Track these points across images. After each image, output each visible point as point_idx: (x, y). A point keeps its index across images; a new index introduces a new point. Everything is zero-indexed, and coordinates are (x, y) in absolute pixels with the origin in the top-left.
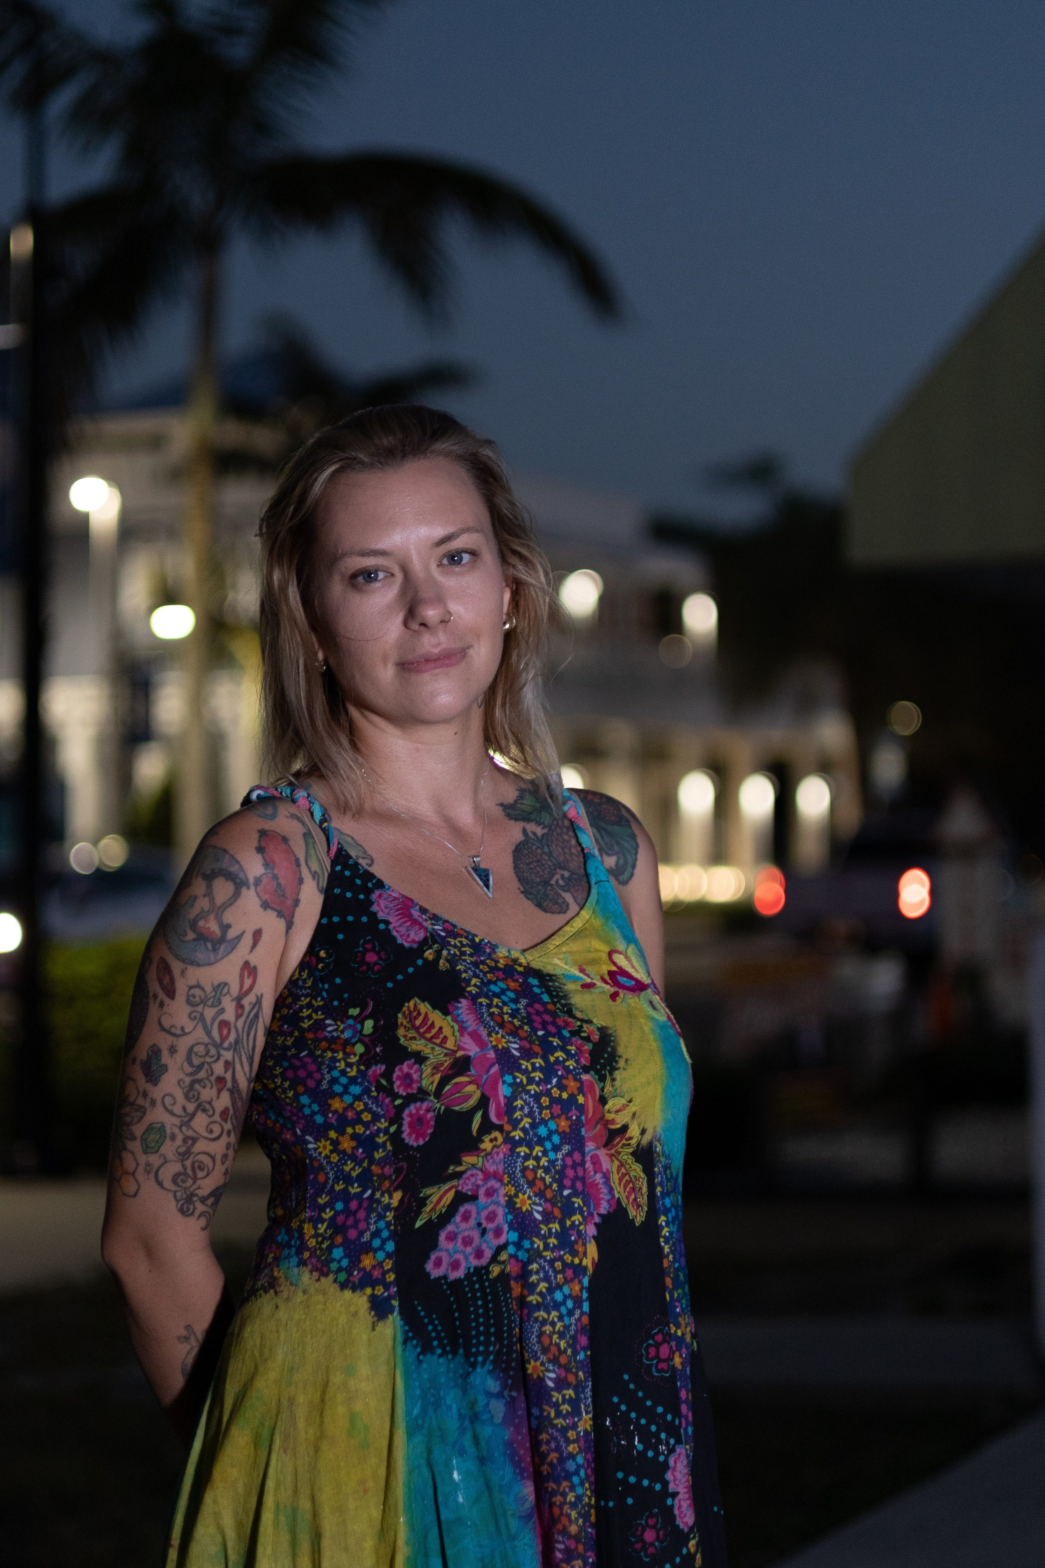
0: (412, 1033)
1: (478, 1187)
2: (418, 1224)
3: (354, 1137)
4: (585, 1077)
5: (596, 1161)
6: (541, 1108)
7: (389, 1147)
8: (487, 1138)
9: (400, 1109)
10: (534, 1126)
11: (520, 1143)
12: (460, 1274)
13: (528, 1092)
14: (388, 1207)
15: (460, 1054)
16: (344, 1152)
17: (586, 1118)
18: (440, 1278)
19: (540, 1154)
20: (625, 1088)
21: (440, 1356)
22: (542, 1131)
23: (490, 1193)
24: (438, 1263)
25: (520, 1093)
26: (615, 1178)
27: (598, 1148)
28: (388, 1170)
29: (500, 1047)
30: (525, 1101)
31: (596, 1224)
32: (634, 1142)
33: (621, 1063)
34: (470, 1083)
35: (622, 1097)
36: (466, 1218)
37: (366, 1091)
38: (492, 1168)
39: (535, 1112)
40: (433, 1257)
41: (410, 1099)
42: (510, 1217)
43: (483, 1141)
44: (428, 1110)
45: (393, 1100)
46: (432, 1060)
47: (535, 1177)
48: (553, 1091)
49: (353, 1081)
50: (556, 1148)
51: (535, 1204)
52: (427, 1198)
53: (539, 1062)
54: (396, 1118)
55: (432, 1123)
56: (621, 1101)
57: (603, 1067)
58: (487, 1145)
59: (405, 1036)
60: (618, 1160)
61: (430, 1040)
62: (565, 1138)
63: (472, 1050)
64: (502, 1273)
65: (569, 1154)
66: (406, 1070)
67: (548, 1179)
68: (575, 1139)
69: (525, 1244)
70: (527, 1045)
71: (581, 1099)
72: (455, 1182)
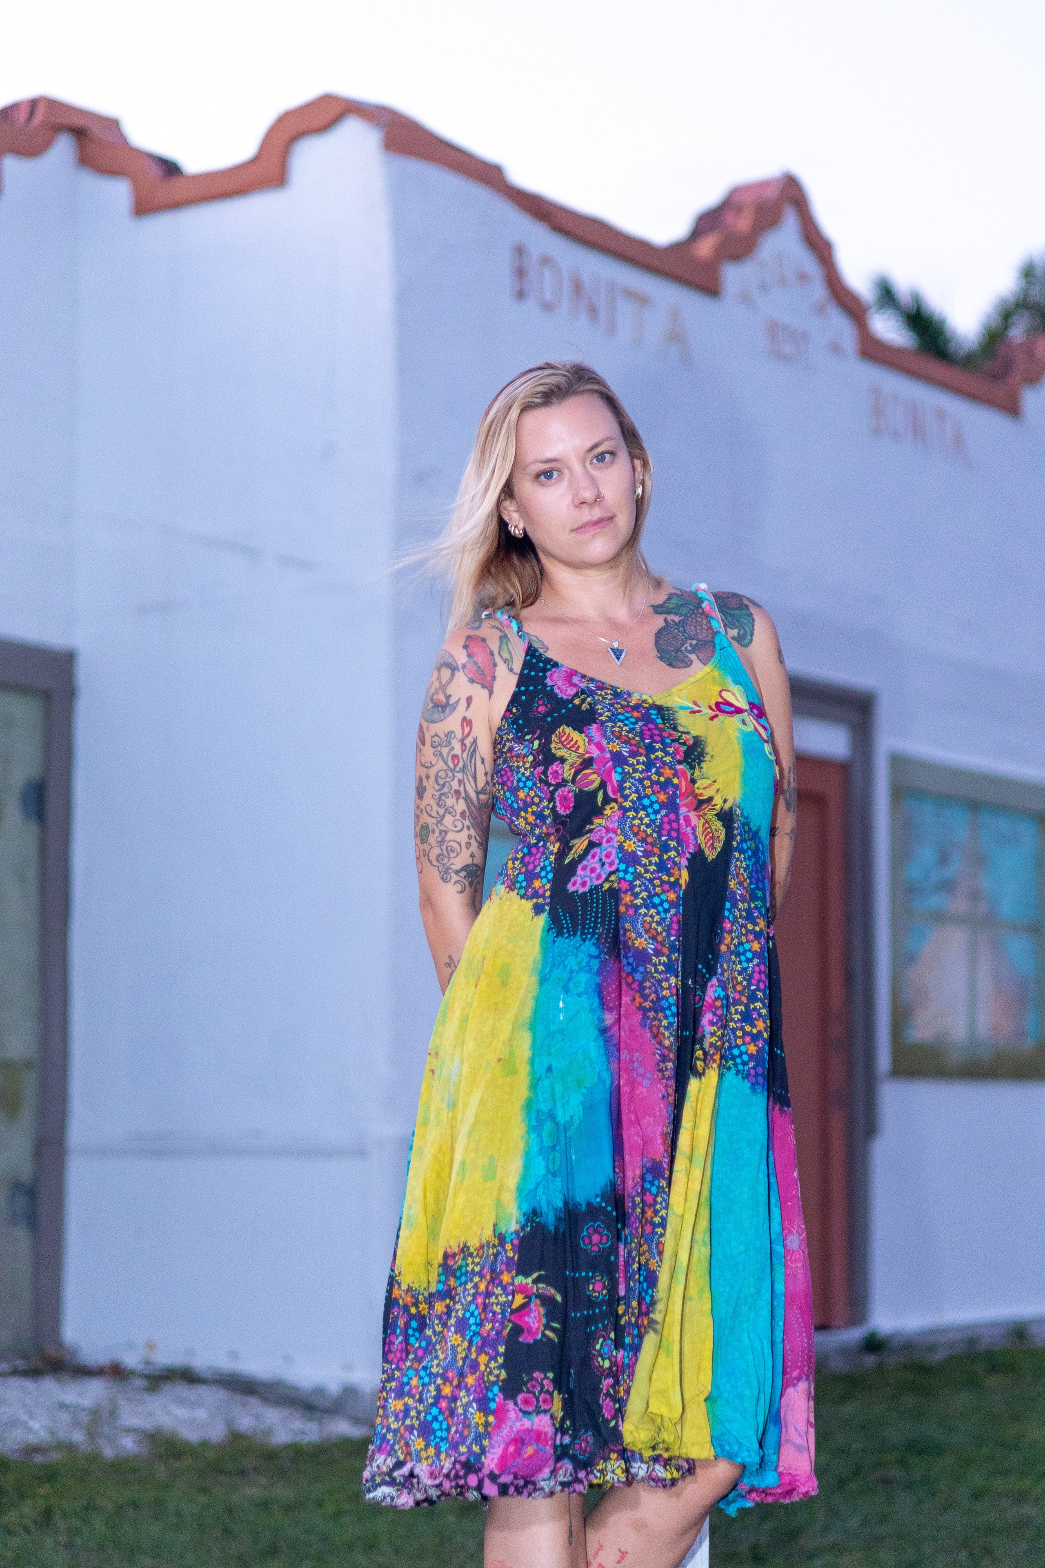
0: (560, 745)
1: (602, 837)
2: (567, 861)
3: (531, 812)
4: (678, 767)
5: (687, 820)
6: (644, 787)
7: (551, 816)
8: (608, 807)
9: (554, 792)
10: (640, 798)
11: (630, 809)
12: (586, 889)
13: (634, 778)
14: (551, 853)
15: (587, 756)
16: (531, 823)
17: (680, 792)
18: (574, 892)
19: (643, 816)
20: (710, 773)
21: (566, 938)
22: (646, 802)
23: (608, 841)
24: (574, 884)
25: (629, 778)
26: (700, 830)
27: (689, 811)
28: (552, 830)
29: (615, 750)
30: (632, 783)
31: (687, 858)
32: (718, 807)
33: (708, 758)
34: (593, 773)
35: (709, 779)
36: (593, 857)
37: (535, 784)
38: (611, 826)
39: (640, 790)
40: (572, 880)
41: (558, 786)
42: (620, 855)
43: (606, 809)
44: (569, 792)
45: (549, 788)
46: (570, 761)
47: (639, 830)
49: (528, 778)
50: (656, 812)
52: (574, 846)
53: (642, 759)
54: (551, 799)
55: (573, 799)
56: (706, 782)
57: (694, 760)
58: (608, 812)
59: (555, 748)
60: (704, 819)
61: (569, 749)
62: (663, 805)
63: (596, 753)
64: (610, 888)
65: (666, 815)
66: (555, 768)
67: (649, 831)
68: (671, 806)
69: (631, 870)
70: (635, 749)
71: (676, 781)
72: (588, 835)
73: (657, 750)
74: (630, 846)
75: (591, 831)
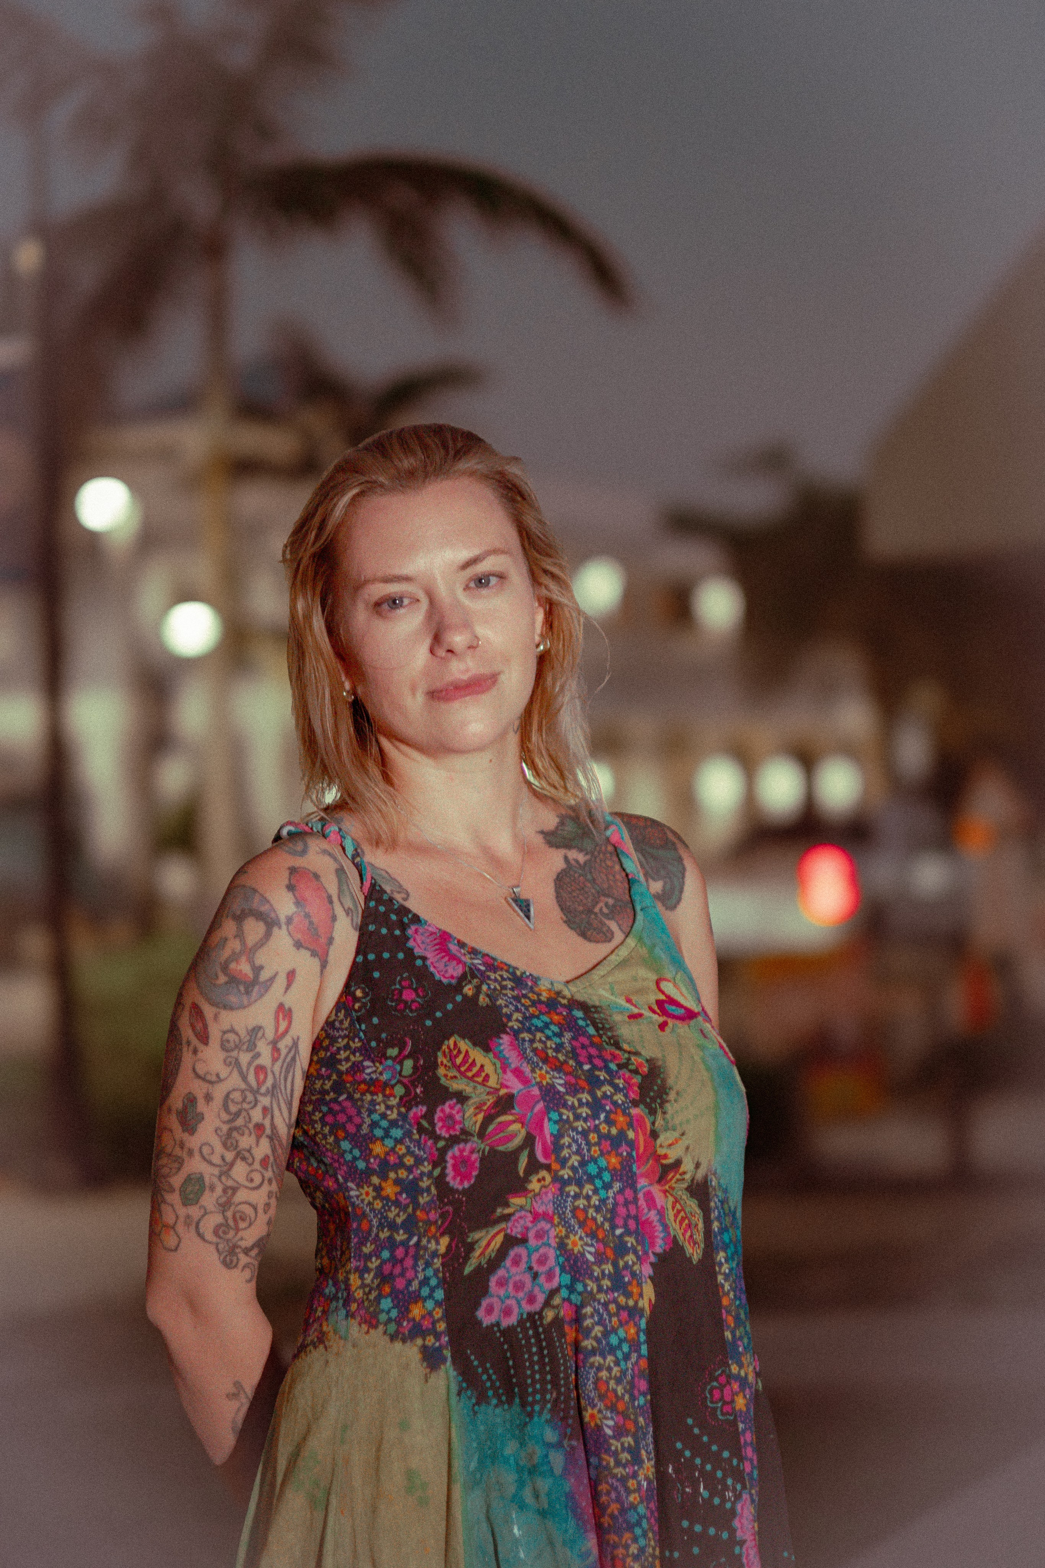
0: (453, 1072)
1: (527, 1228)
2: (468, 1270)
3: (397, 1182)
4: (634, 1111)
5: (649, 1197)
6: (590, 1145)
7: (433, 1190)
8: (534, 1178)
9: (443, 1151)
10: (583, 1163)
12: (513, 1320)
13: (575, 1129)
14: (435, 1254)
15: (503, 1092)
16: (387, 1198)
17: (637, 1153)
18: (493, 1325)
19: (590, 1193)
20: (677, 1121)
21: (496, 1406)
22: (592, 1169)
23: (539, 1235)
24: (490, 1310)
25: (567, 1130)
26: (670, 1214)
27: (651, 1184)
28: (433, 1215)
29: (544, 1083)
30: (573, 1138)
31: (652, 1264)
32: (688, 1177)
33: (672, 1096)
34: (514, 1122)
35: (674, 1130)
36: (516, 1262)
37: (408, 1134)
38: (540, 1209)
39: (583, 1149)
40: (485, 1303)
41: (454, 1140)
42: (561, 1260)
43: (530, 1182)
44: (472, 1151)
45: (436, 1143)
47: (587, 1217)
48: (601, 1127)
49: (393, 1124)
50: (607, 1186)
51: (587, 1244)
52: (475, 1242)
53: (585, 1097)
54: (438, 1161)
55: (477, 1164)
56: (672, 1135)
57: (653, 1099)
58: (535, 1185)
59: (446, 1076)
60: (672, 1195)
61: (471, 1079)
62: (616, 1175)
63: (515, 1087)
64: (555, 1318)
65: (621, 1192)
66: (448, 1110)
67: (599, 1218)
68: (626, 1175)
69: (579, 1286)
70: (571, 1079)
71: (631, 1134)
72: (503, 1225)
73: (605, 1084)
75: (506, 1218)
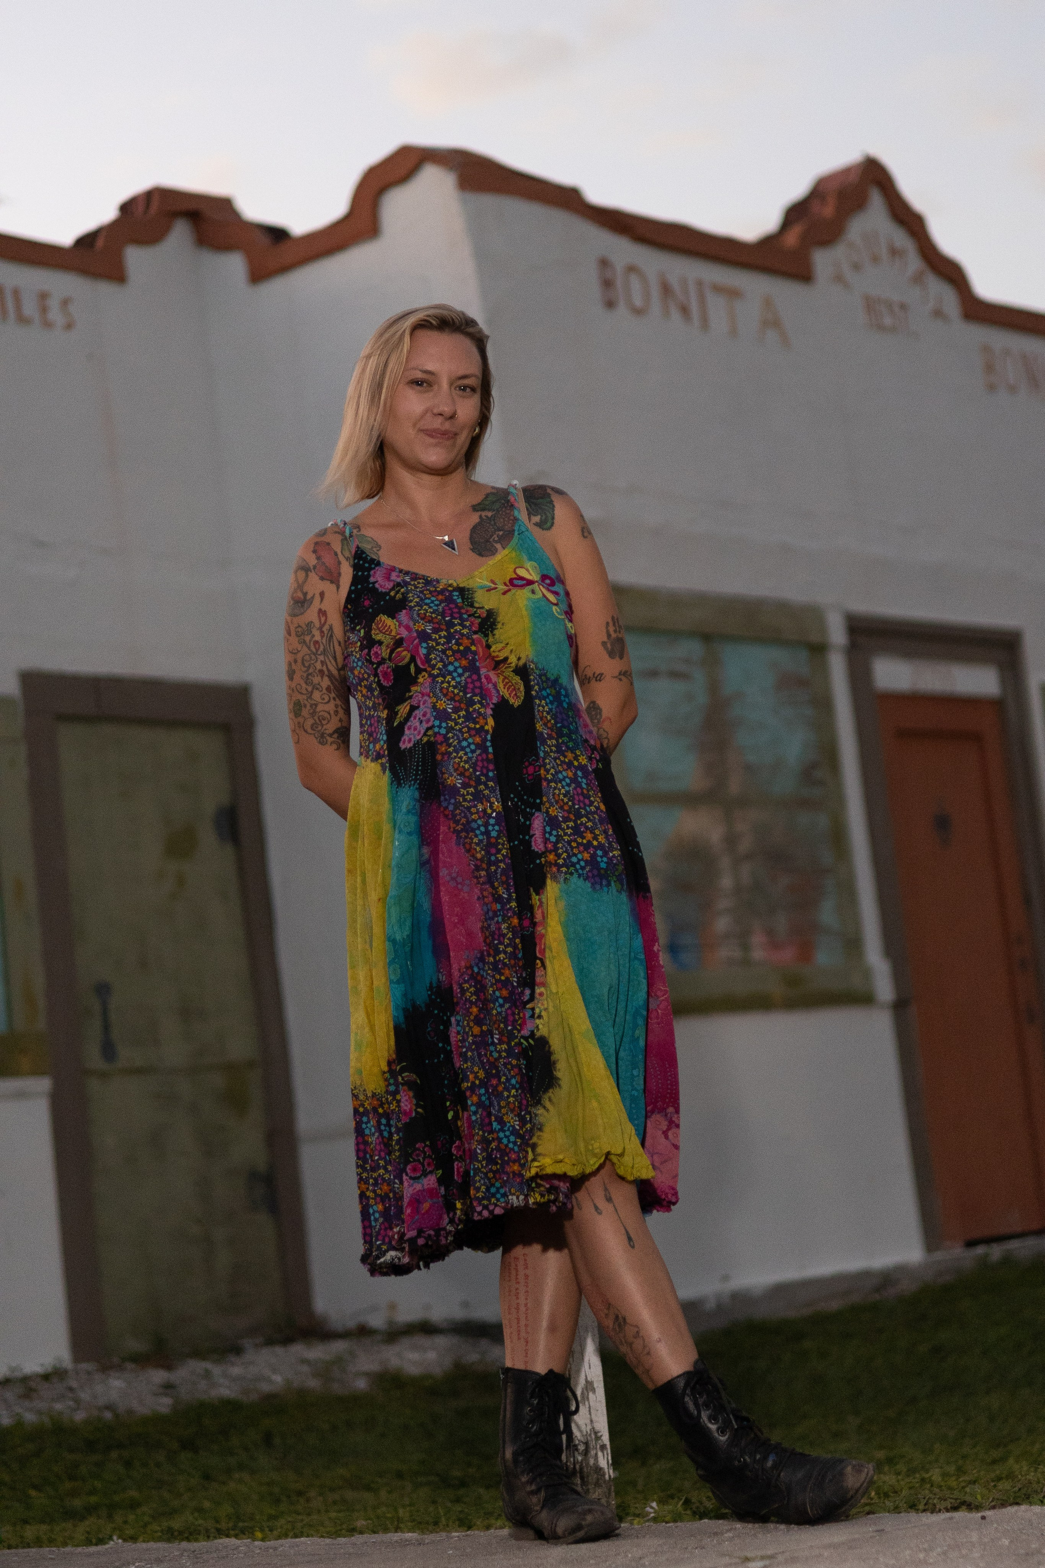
0: (378, 632)
1: (419, 701)
2: (395, 725)
3: (366, 687)
4: (475, 637)
5: (488, 678)
6: (448, 657)
7: (378, 688)
8: (420, 676)
9: (376, 669)
10: (445, 666)
11: (438, 676)
12: (411, 745)
13: (438, 650)
15: (398, 637)
16: (364, 696)
17: (479, 657)
18: (405, 749)
19: (450, 680)
20: (502, 638)
21: (404, 787)
22: (451, 668)
23: (424, 703)
24: (404, 742)
25: (434, 651)
26: (501, 685)
27: (488, 671)
28: (380, 700)
29: (421, 630)
30: (436, 655)
31: (491, 708)
32: (513, 665)
33: (499, 626)
34: (404, 650)
35: (502, 643)
36: (415, 717)
37: (363, 664)
38: (424, 691)
39: (444, 659)
40: (402, 739)
41: (379, 664)
42: (434, 714)
43: (419, 678)
44: (388, 668)
45: (373, 666)
46: (386, 642)
47: (448, 691)
48: (454, 647)
49: (358, 660)
50: (460, 675)
51: (448, 704)
52: (400, 710)
53: (444, 633)
54: (376, 675)
55: (392, 673)
56: (500, 646)
57: (488, 629)
58: (421, 680)
59: (375, 633)
60: (502, 675)
61: (384, 633)
62: (465, 669)
63: (405, 633)
64: (428, 740)
65: (469, 677)
66: (376, 650)
67: (456, 691)
68: (472, 668)
69: (444, 725)
70: (437, 626)
71: (473, 648)
72: (409, 701)
73: (456, 625)
74: (441, 705)
75: (410, 697)
